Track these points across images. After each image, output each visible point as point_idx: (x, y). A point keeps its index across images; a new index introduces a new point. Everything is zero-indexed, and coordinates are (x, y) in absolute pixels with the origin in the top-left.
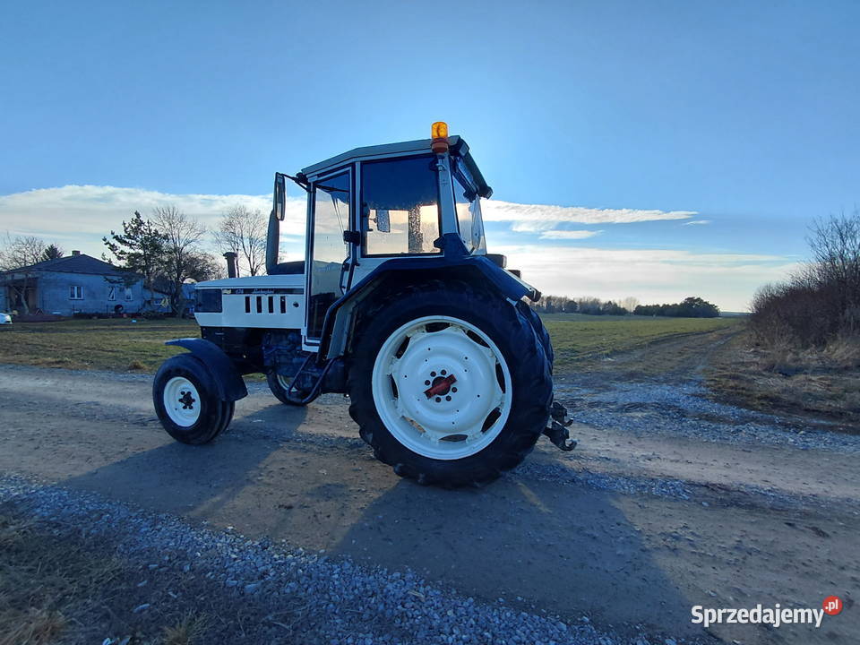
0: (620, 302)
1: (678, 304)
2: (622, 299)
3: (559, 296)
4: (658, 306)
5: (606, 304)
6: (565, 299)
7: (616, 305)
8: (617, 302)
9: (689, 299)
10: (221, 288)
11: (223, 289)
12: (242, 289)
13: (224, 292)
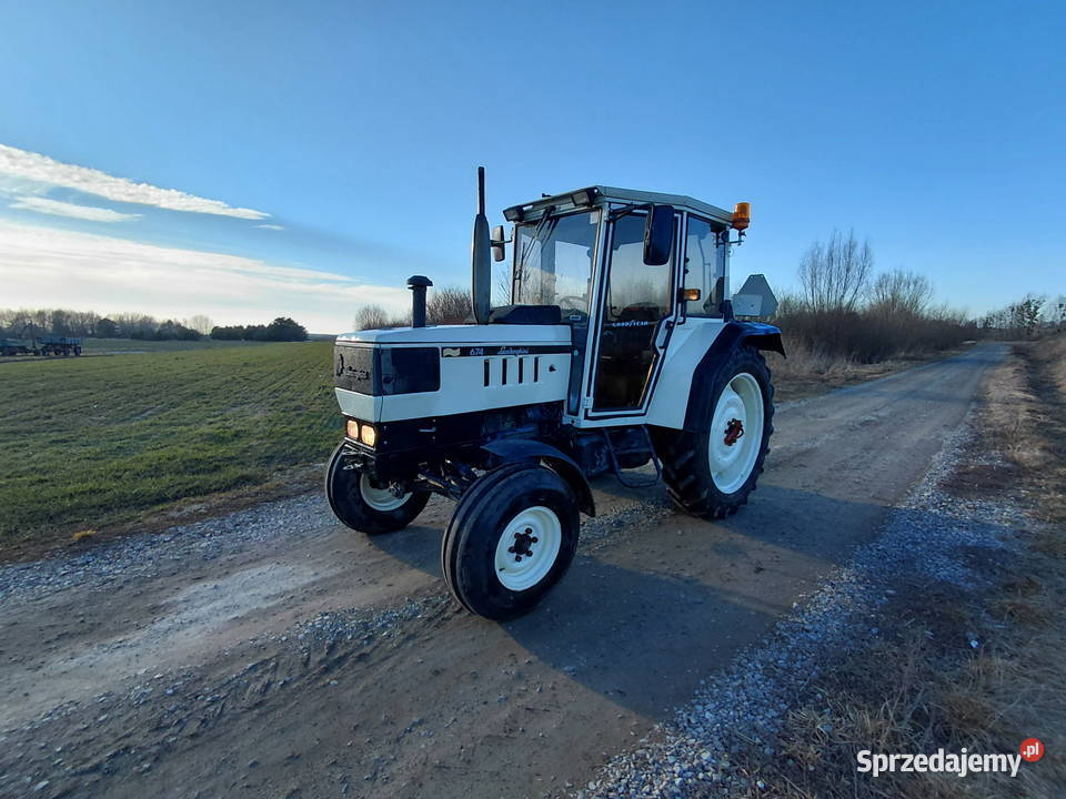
0: (186, 322)
1: (266, 326)
2: (188, 318)
3: (77, 311)
4: (241, 327)
5: (164, 325)
6: (90, 316)
7: (179, 325)
8: (181, 321)
9: (279, 320)
10: (439, 346)
11: (443, 348)
12: (480, 347)
13: (446, 352)
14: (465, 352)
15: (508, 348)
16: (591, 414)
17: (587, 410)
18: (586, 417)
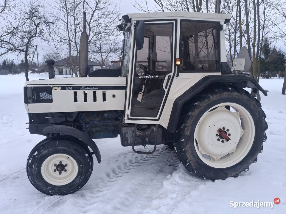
10: (52, 86)
11: (53, 87)
12: (71, 87)
13: (54, 88)
14: (63, 88)
15: (86, 87)
16: (130, 117)
17: (128, 115)
18: (128, 119)
